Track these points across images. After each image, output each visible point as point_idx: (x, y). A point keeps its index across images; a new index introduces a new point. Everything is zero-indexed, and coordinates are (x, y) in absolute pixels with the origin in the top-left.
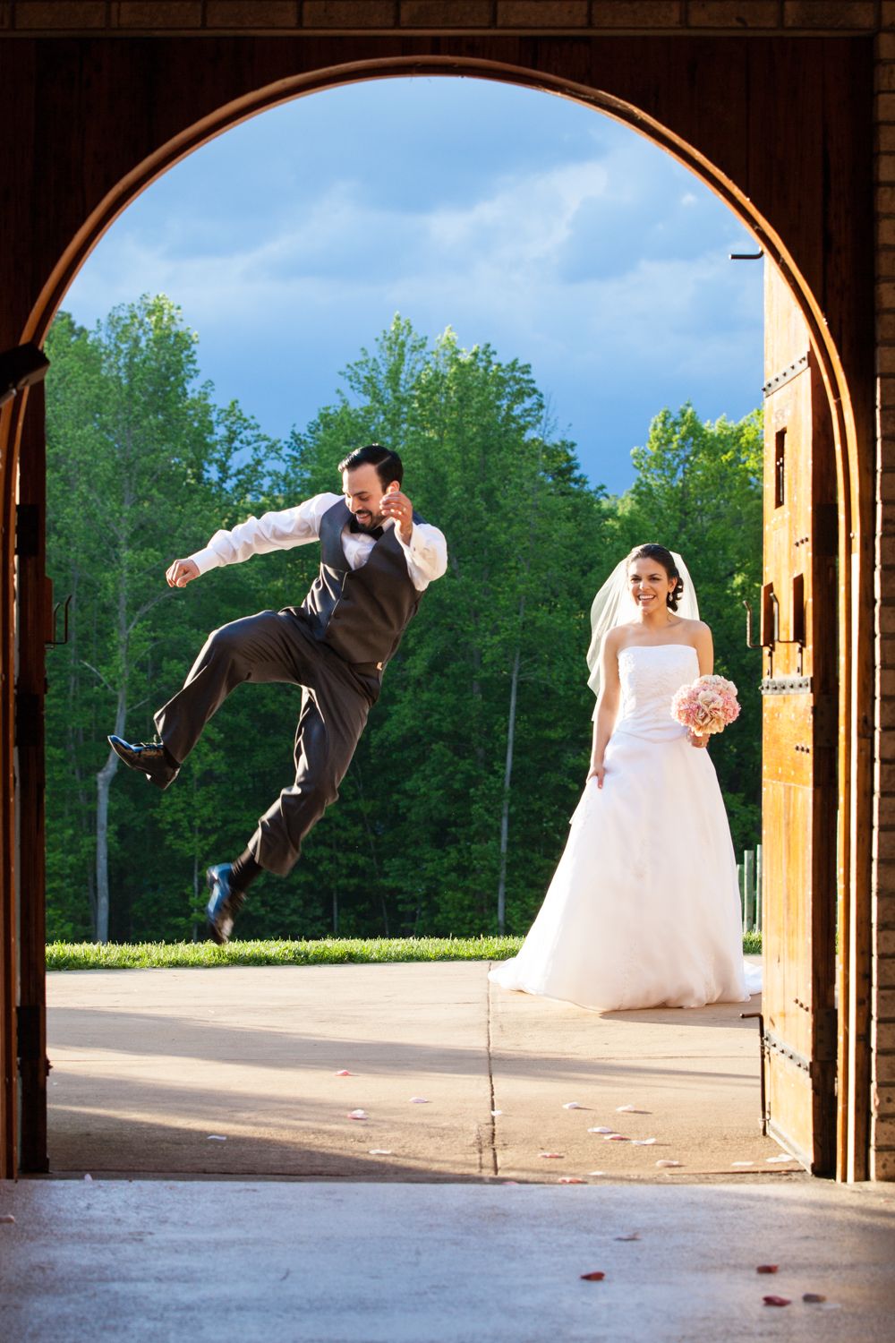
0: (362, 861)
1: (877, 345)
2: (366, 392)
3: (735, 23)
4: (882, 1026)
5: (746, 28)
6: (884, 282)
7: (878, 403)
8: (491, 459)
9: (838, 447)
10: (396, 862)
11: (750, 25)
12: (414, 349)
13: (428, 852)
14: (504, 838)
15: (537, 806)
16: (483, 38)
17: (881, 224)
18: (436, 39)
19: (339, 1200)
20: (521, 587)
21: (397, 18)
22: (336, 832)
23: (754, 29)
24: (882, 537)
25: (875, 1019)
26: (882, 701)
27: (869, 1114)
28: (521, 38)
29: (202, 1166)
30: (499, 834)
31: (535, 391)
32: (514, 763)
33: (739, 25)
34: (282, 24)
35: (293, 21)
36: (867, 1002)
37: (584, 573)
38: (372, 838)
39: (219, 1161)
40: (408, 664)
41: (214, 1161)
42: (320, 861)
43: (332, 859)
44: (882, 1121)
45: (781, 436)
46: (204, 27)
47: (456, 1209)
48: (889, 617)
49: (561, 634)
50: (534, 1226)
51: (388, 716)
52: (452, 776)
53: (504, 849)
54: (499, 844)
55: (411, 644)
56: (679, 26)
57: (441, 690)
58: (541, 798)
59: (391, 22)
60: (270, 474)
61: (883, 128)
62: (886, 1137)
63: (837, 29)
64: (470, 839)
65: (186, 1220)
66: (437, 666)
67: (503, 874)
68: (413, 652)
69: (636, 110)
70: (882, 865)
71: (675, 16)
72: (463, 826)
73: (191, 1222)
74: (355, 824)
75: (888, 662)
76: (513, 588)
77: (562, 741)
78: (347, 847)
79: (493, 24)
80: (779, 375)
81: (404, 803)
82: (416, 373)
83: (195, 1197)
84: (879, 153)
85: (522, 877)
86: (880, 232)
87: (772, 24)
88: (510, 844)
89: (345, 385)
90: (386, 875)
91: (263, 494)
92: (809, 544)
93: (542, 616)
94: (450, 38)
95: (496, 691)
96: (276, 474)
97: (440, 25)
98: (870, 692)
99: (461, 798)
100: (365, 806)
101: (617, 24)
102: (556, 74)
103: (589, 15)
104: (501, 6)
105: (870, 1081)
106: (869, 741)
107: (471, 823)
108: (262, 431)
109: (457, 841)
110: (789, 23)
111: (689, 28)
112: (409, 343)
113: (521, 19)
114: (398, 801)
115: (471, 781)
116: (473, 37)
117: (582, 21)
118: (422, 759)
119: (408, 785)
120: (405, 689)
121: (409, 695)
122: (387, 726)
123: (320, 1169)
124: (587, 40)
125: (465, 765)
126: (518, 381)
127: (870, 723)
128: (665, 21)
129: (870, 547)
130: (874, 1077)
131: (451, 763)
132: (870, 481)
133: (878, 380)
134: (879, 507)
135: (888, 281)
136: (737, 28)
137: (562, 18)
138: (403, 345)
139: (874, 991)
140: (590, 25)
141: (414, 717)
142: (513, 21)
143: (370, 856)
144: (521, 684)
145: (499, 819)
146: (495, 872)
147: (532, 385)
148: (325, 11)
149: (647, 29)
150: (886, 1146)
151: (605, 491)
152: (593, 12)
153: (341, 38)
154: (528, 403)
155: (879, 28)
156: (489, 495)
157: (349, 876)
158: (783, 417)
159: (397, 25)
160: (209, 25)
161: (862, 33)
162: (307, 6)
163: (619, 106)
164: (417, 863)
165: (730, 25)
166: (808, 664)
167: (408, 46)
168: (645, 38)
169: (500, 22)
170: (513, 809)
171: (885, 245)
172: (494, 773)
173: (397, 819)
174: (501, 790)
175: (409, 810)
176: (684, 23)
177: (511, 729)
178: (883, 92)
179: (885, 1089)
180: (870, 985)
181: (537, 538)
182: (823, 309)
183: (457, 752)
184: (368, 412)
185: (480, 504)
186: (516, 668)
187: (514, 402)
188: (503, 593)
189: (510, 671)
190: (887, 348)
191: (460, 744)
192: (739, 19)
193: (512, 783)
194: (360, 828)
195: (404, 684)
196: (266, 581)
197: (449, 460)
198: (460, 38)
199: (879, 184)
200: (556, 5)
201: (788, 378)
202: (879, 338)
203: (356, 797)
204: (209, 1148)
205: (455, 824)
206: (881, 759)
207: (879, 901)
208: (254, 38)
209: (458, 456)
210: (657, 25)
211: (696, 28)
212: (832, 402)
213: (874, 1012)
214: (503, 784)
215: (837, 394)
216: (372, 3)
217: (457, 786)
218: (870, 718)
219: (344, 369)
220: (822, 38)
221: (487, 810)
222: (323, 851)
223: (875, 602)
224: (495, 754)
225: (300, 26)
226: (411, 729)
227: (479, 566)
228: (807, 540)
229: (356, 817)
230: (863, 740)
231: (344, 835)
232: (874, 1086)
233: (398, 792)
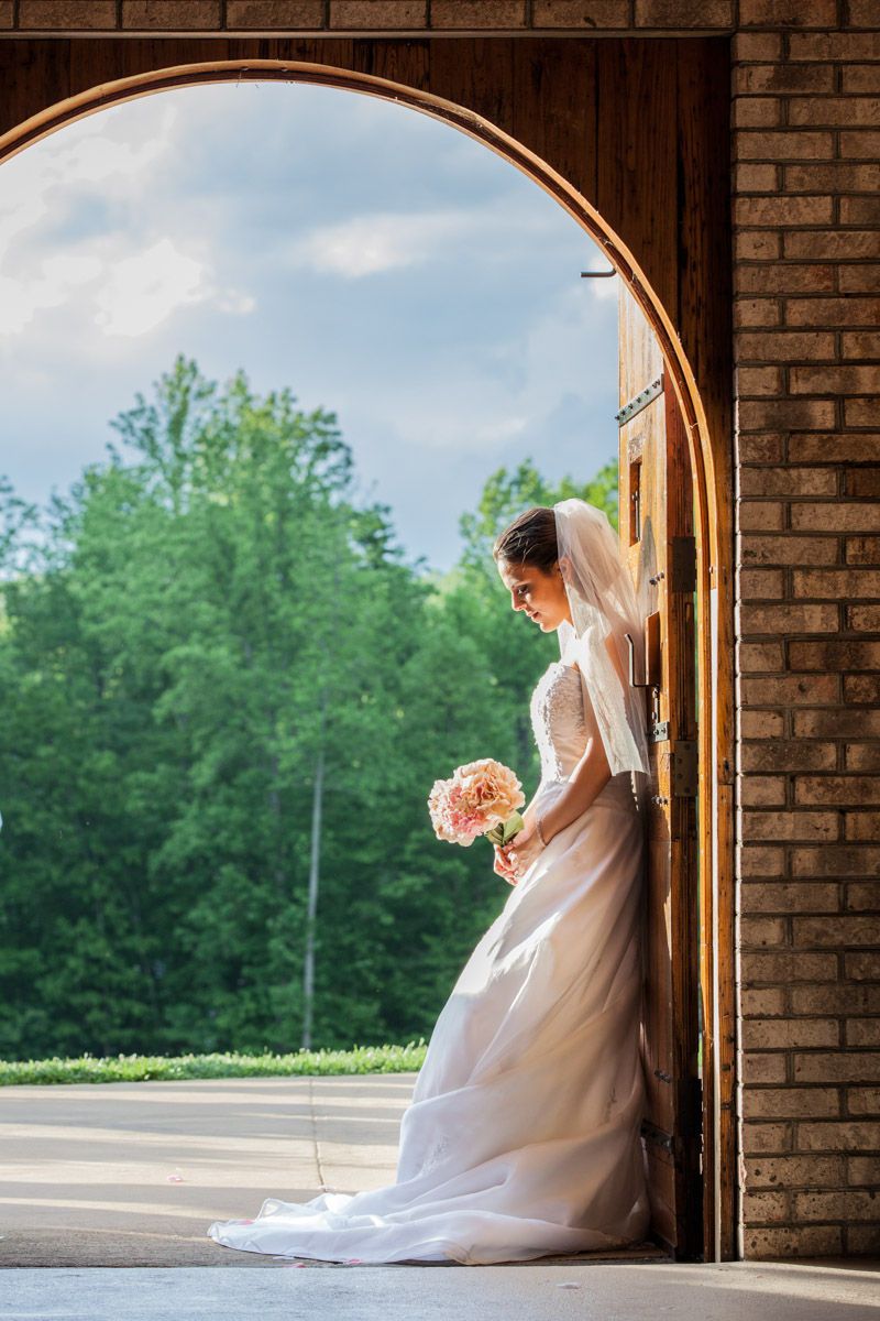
0: (137, 1009)
1: (735, 366)
2: (142, 445)
3: (582, 24)
4: (749, 1093)
5: (595, 29)
6: (743, 299)
7: (737, 428)
8: (290, 526)
9: (695, 476)
10: (183, 1009)
11: (599, 25)
12: (200, 395)
13: (219, 997)
14: (309, 979)
15: (347, 940)
16: (315, 40)
17: (738, 237)
18: (265, 42)
19: (169, 1283)
20: (322, 680)
21: (223, 18)
22: (108, 975)
23: (603, 29)
24: (742, 569)
25: (741, 1085)
26: (743, 743)
27: (736, 1188)
28: (356, 41)
29: (16, 1260)
30: (302, 974)
31: (340, 445)
32: (320, 888)
33: (588, 25)
34: (101, 28)
35: (113, 23)
36: (732, 1068)
37: (401, 662)
38: (149, 981)
39: (34, 1255)
40: (193, 772)
41: (28, 1255)
42: (88, 1008)
43: (103, 1007)
44: (751, 1195)
45: (636, 467)
46: (16, 28)
47: (297, 1289)
48: (750, 655)
49: (371, 734)
50: (381, 1302)
51: (169, 835)
52: (245, 906)
53: (309, 992)
54: (303, 988)
55: (197, 746)
56: (523, 27)
57: (229, 802)
58: (352, 931)
59: (217, 24)
60: (25, 546)
61: (741, 135)
62: (754, 1213)
63: (692, 30)
64: (270, 981)
65: (8, 1302)
66: (226, 775)
67: (308, 1023)
68: (198, 757)
69: (479, 118)
70: (745, 919)
71: (520, 16)
72: (259, 964)
73: (12, 1303)
74: (130, 965)
75: (750, 703)
76: (313, 679)
77: (376, 864)
78: (123, 992)
79: (325, 26)
80: (632, 401)
81: (189, 939)
82: (202, 425)
83: (15, 1283)
84: (737, 161)
85: (330, 1026)
86: (738, 245)
87: (622, 24)
88: (317, 988)
89: (116, 438)
90: (168, 1025)
91: (17, 569)
92: (665, 580)
93: (348, 714)
94: (279, 40)
95: (295, 807)
96: (34, 546)
97: (270, 27)
98: (731, 736)
99: (255, 931)
100: (140, 944)
101: (457, 25)
102: (393, 80)
103: (428, 15)
104: (334, 6)
105: (737, 1153)
106: (731, 787)
107: (268, 961)
108: (16, 495)
109: (251, 982)
110: (641, 23)
111: (533, 29)
112: (195, 388)
113: (355, 20)
114: (181, 936)
115: (271, 911)
116: (304, 39)
117: (419, 22)
118: (209, 885)
119: (194, 915)
120: (189, 801)
121: (193, 810)
122: (168, 846)
123: (144, 1261)
124: (425, 42)
125: (260, 892)
126: (323, 433)
127: (731, 769)
128: (509, 22)
129: (730, 581)
130: (741, 1149)
131: (245, 889)
132: (730, 511)
133: (737, 403)
134: (739, 538)
135: (747, 298)
136: (586, 29)
137: (399, 19)
138: (187, 390)
139: (740, 1054)
140: (429, 27)
141: (200, 836)
142: (347, 23)
143: (148, 1003)
144: (328, 794)
145: (302, 956)
146: (298, 1019)
147: (338, 439)
148: (146, 11)
149: (490, 30)
150: (756, 1223)
151: (427, 564)
152: (432, 12)
153: (163, 40)
154: (334, 458)
155: (737, 27)
156: (285, 569)
157: (123, 1026)
158: (638, 446)
159: (223, 28)
160: (21, 26)
161: (719, 33)
162: (127, 6)
163: (459, 113)
164: (205, 1009)
165: (577, 25)
166: (665, 708)
167: (234, 49)
168: (487, 40)
169: (333, 24)
170: (318, 944)
171: (743, 259)
172: (296, 901)
173: (181, 958)
174: (303, 923)
175: (195, 945)
176: (529, 22)
177: (314, 848)
178: (741, 96)
179: (751, 1161)
180: (736, 1049)
181: (339, 618)
182: (678, 328)
183: (254, 877)
184: (142, 470)
185: (273, 580)
186: (320, 774)
187: (315, 459)
188: (302, 686)
189: (314, 778)
190: (746, 369)
191: (254, 866)
192: (587, 19)
193: (319, 912)
194: (137, 969)
195: (188, 795)
196: (22, 673)
197: (241, 528)
198: (290, 40)
199: (737, 195)
200: (393, 5)
201: (643, 404)
202: (737, 359)
203: (130, 932)
204: (20, 1245)
205: (250, 963)
206: (743, 807)
207: (742, 958)
208: (69, 40)
209: (251, 524)
210: (501, 27)
211: (542, 29)
212: (688, 428)
213: (740, 1078)
214: (306, 913)
215: (693, 420)
216: (197, 3)
217: (251, 916)
218: (731, 764)
219: (116, 418)
220: (676, 39)
221: (289, 946)
222: (93, 998)
223: (735, 640)
224: (299, 879)
225: (119, 28)
226: (196, 849)
227: (278, 655)
228: (663, 577)
229: (130, 957)
230: (725, 787)
231: (116, 978)
232: (741, 1158)
233: (182, 925)
